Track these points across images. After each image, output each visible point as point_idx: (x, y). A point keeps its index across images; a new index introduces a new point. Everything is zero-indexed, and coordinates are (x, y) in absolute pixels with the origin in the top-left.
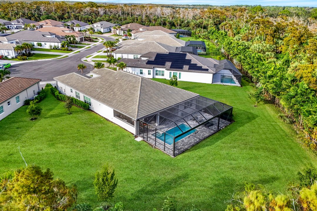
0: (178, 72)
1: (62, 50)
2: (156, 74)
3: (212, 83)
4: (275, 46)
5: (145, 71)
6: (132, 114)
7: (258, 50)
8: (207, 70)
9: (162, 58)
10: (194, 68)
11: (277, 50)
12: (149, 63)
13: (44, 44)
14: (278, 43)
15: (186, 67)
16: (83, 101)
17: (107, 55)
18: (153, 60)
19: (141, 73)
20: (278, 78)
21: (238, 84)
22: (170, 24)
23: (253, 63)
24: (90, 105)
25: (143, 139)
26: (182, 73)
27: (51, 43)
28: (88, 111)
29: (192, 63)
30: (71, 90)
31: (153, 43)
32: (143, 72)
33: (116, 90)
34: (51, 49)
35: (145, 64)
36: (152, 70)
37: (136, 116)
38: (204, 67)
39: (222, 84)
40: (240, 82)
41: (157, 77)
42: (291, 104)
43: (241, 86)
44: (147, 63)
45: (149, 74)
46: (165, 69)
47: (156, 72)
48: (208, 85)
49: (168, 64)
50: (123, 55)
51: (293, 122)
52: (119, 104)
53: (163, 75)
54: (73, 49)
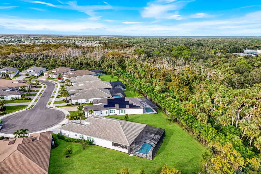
0: (124, 110)
1: (22, 99)
2: (111, 113)
3: (143, 113)
4: (165, 85)
5: (104, 112)
6: (126, 143)
7: (159, 90)
8: (139, 107)
9: (111, 102)
10: (132, 106)
11: (166, 87)
12: (105, 106)
13: (6, 97)
14: (166, 83)
15: (128, 106)
16: (87, 140)
17: (63, 100)
18: (107, 104)
19: (101, 113)
20: (177, 109)
21: (156, 112)
22: (86, 64)
23: (160, 99)
24: (93, 142)
25: (133, 155)
26: (126, 110)
27: (12, 96)
28: (92, 145)
29: (130, 103)
30: (75, 134)
31: (96, 89)
32: (102, 113)
33: (108, 131)
34: (13, 100)
35: (103, 108)
36: (108, 111)
37: (128, 143)
38: (138, 105)
39: (148, 113)
40: (156, 111)
41: (111, 114)
42: (187, 123)
43: (158, 113)
44: (104, 107)
45: (106, 113)
46: (116, 109)
47: (110, 111)
48: (141, 115)
49: (117, 106)
50: (78, 100)
51: (188, 131)
52: (115, 139)
53: (114, 112)
54: (31, 97)
